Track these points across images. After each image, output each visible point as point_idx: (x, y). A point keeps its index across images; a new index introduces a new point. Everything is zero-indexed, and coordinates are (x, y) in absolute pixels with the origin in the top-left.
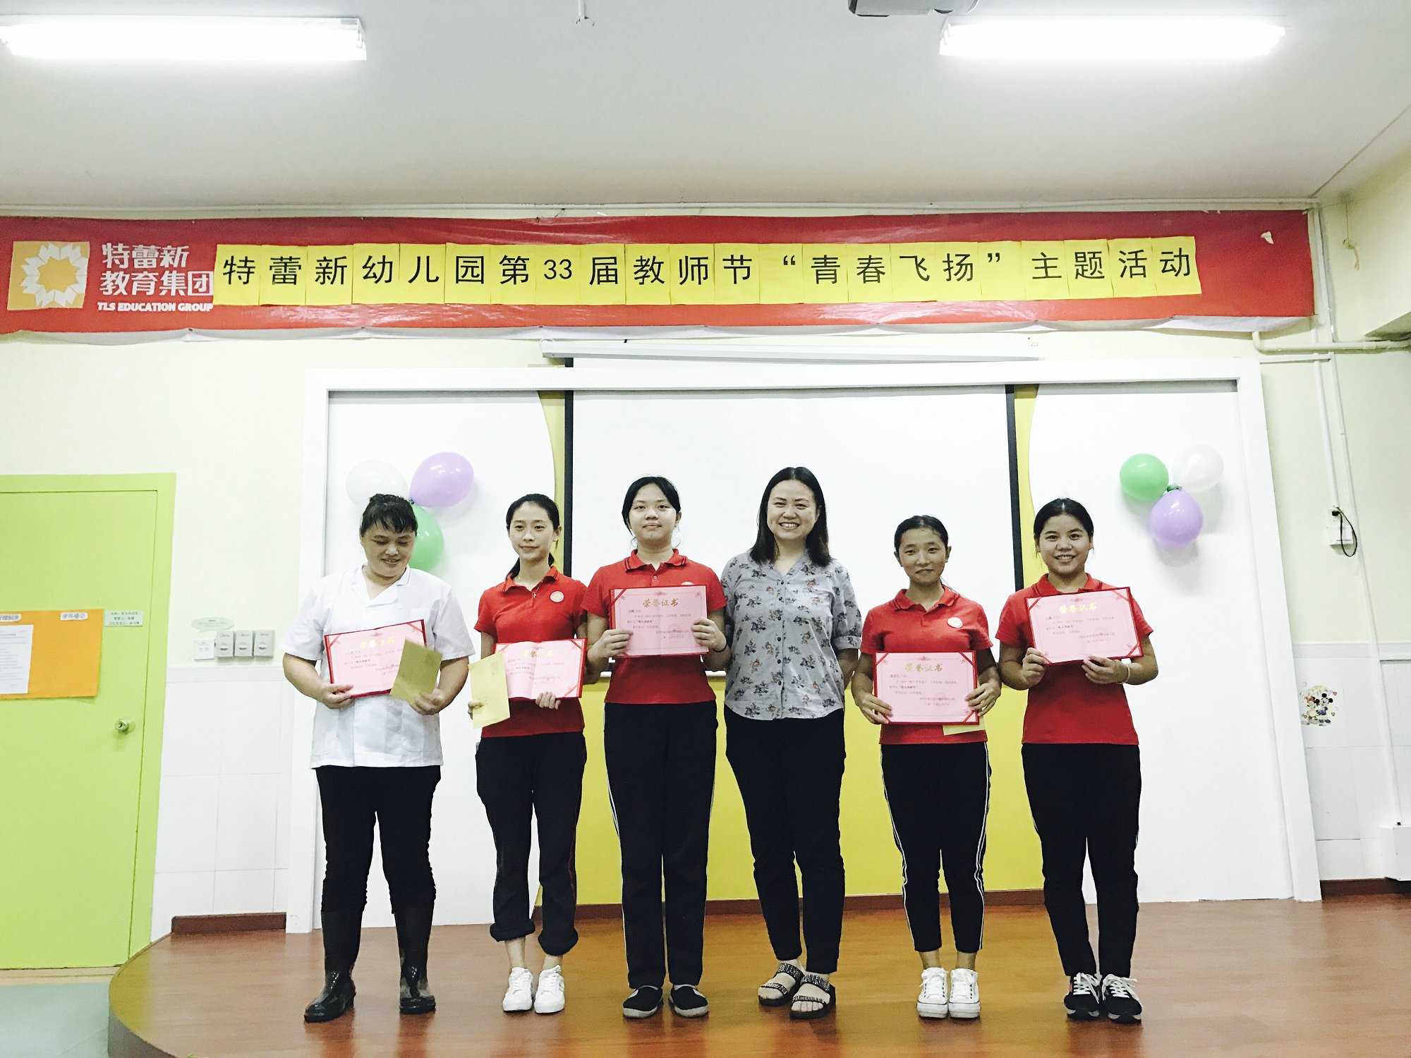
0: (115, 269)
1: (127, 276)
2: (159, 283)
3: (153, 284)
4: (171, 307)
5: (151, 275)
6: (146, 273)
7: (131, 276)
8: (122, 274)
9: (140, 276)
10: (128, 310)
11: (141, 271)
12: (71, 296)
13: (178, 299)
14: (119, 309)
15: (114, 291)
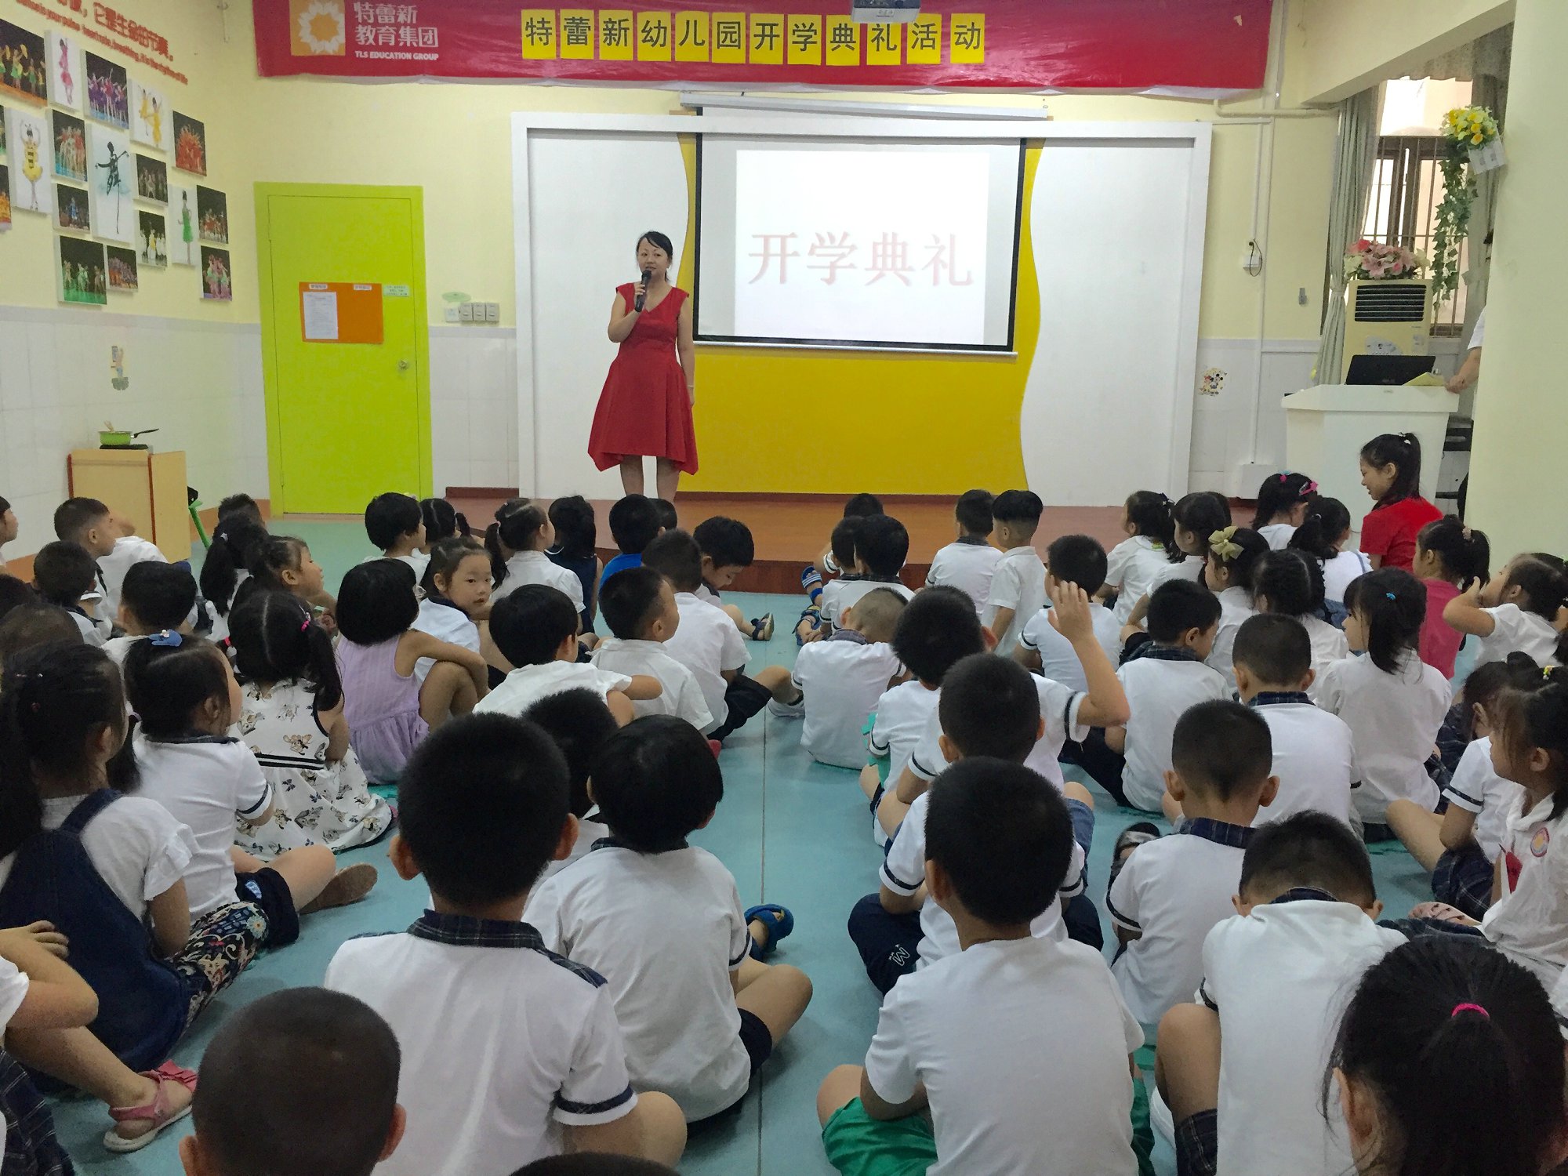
0: (365, 23)
1: (374, 30)
2: (398, 36)
3: (393, 36)
4: (408, 56)
5: (392, 30)
6: (387, 27)
7: (376, 31)
8: (369, 26)
9: (383, 29)
10: (377, 57)
11: (384, 25)
12: (334, 45)
13: (412, 50)
14: (371, 57)
15: (366, 41)
